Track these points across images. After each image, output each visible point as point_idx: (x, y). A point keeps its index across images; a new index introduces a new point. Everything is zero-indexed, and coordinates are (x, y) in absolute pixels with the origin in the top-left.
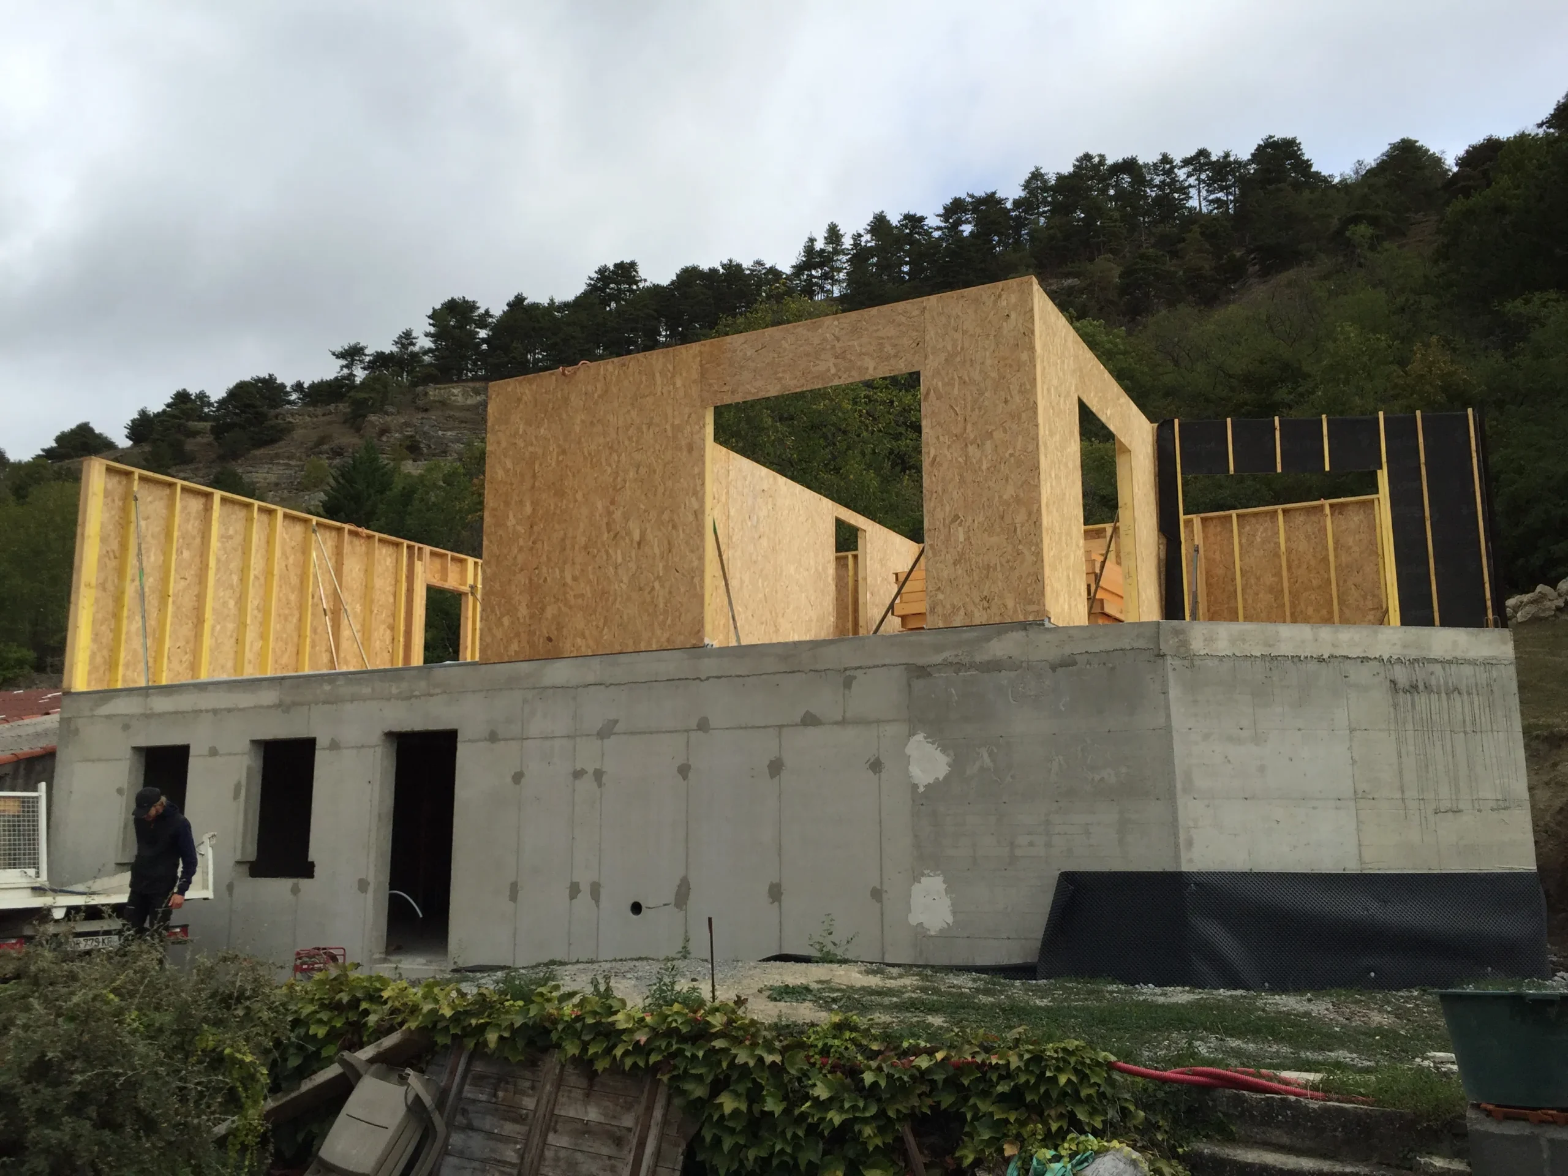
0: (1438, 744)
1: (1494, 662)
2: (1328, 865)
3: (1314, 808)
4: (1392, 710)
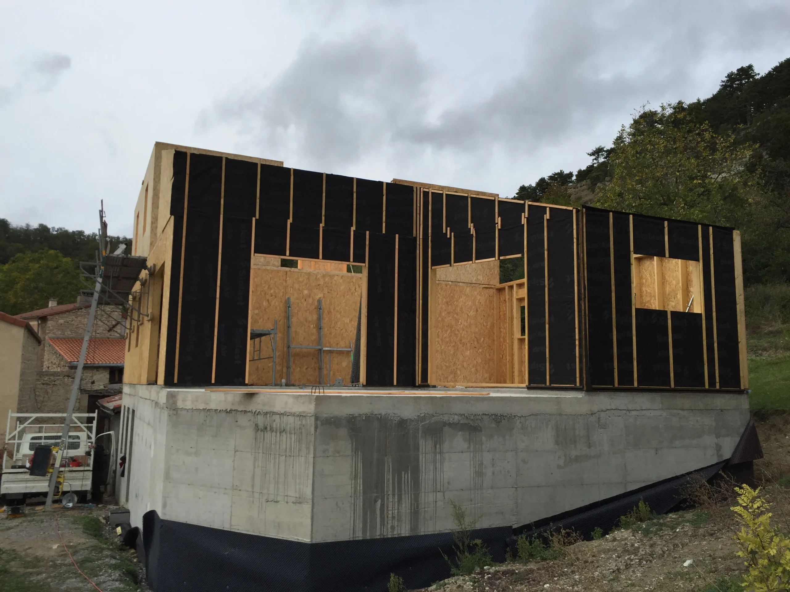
0: (272, 461)
1: (304, 415)
2: (217, 525)
3: (215, 493)
4: (254, 441)
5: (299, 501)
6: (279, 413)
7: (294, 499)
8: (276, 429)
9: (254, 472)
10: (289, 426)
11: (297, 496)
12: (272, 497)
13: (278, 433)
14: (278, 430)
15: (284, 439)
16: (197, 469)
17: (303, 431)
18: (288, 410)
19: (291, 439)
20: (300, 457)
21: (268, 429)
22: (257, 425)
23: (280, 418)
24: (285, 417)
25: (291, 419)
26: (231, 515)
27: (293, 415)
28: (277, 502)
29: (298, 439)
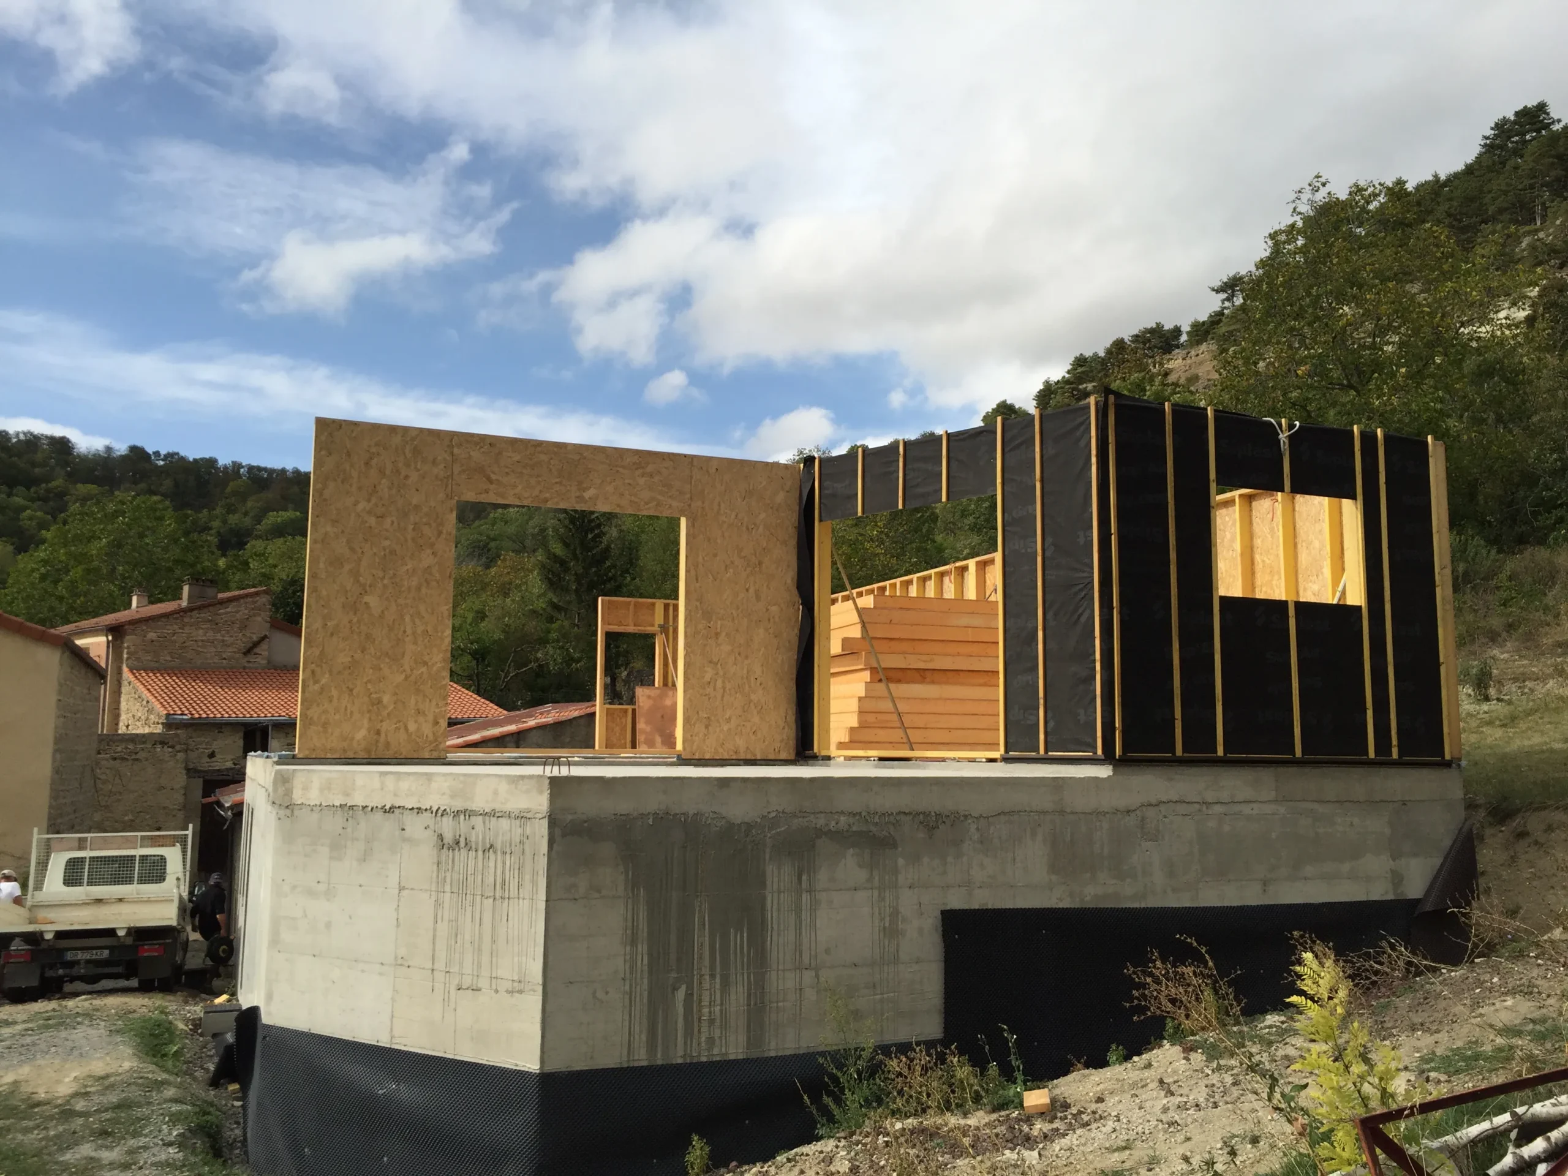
0: (469, 909)
1: (528, 815)
2: (366, 1036)
3: (363, 971)
4: (435, 867)
5: (517, 989)
6: (482, 812)
7: (508, 985)
8: (477, 843)
9: (435, 930)
10: (500, 838)
11: (516, 978)
12: (467, 981)
13: (480, 853)
14: (480, 844)
15: (492, 864)
16: (328, 925)
17: (527, 847)
18: (498, 807)
19: (504, 863)
20: (521, 901)
21: (462, 844)
22: (441, 837)
23: (484, 823)
24: (494, 820)
25: (504, 823)
26: (393, 1016)
27: (509, 815)
28: (479, 990)
29: (517, 866)
